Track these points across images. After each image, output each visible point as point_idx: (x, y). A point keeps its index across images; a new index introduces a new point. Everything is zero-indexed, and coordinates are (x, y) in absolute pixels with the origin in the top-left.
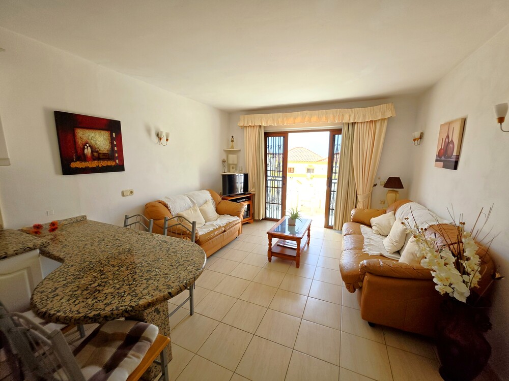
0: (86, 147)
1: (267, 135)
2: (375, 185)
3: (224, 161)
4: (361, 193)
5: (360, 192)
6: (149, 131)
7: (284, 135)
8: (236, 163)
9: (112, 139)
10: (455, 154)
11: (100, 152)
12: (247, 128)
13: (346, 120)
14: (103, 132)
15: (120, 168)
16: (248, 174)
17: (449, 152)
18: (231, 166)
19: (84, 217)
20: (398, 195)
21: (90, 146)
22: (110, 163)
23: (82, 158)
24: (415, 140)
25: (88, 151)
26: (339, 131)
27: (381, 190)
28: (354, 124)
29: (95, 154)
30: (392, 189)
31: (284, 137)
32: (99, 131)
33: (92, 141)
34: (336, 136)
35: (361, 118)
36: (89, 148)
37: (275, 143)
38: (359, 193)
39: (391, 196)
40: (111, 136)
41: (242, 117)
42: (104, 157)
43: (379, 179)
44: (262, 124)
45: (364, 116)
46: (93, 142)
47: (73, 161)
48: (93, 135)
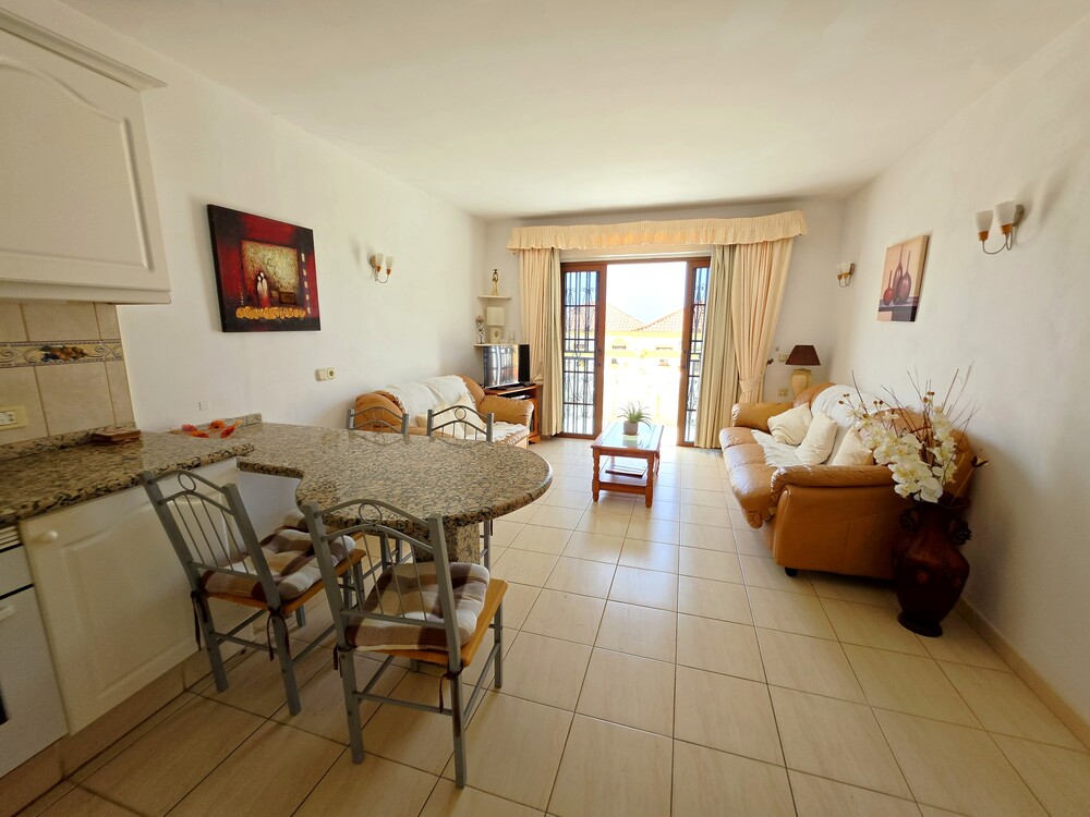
0: (259, 278)
1: (566, 268)
2: (770, 362)
3: (479, 321)
4: (747, 377)
5: (745, 374)
6: (357, 252)
7: (599, 268)
8: (502, 324)
9: (300, 266)
10: (912, 295)
11: (281, 290)
12: (527, 253)
13: (719, 241)
14: (285, 250)
15: (313, 324)
16: (528, 346)
17: (902, 294)
18: (494, 330)
19: (258, 417)
20: (810, 377)
21: (266, 277)
22: (298, 313)
23: (254, 300)
24: (840, 277)
25: (263, 287)
26: (704, 262)
27: (781, 370)
28: (733, 247)
29: (274, 293)
30: (799, 367)
31: (598, 273)
32: (279, 248)
33: (269, 267)
34: (698, 270)
35: (746, 237)
36: (264, 281)
37: (579, 282)
38: (742, 377)
39: (799, 379)
40: (299, 259)
41: (516, 232)
42: (288, 300)
43: (777, 350)
44: (556, 245)
45: (752, 232)
46: (271, 270)
47: (239, 306)
48: (270, 255)
